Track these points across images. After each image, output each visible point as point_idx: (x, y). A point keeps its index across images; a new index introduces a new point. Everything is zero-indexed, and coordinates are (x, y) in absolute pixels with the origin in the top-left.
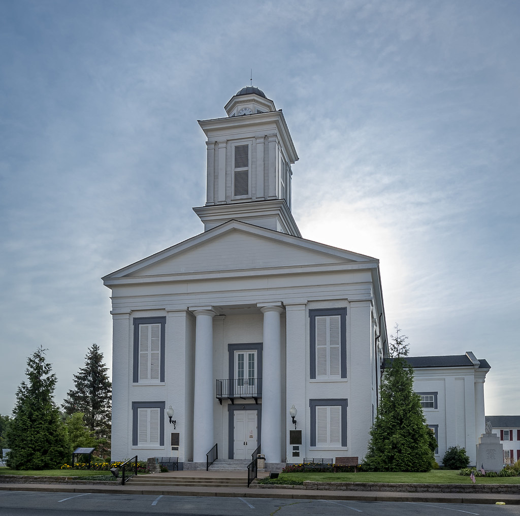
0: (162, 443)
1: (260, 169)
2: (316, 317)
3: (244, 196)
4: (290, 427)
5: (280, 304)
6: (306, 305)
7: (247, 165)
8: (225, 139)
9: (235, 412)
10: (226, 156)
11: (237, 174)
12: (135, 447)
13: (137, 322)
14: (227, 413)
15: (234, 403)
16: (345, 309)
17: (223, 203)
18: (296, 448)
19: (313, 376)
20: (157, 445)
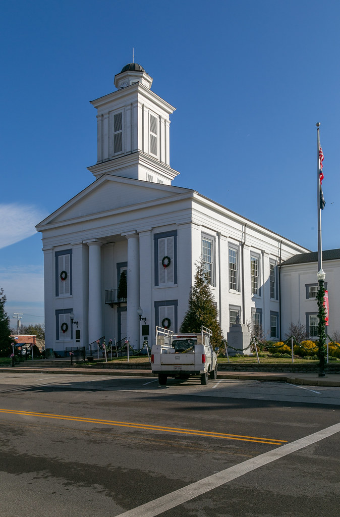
0: (72, 338)
1: (129, 130)
2: (159, 239)
3: (120, 153)
4: (142, 323)
5: (134, 232)
6: (151, 231)
7: (121, 129)
8: (107, 111)
9: (122, 313)
10: (108, 123)
11: (115, 136)
12: (58, 341)
13: (58, 254)
14: (116, 314)
15: (121, 306)
16: (176, 231)
17: (107, 160)
18: (146, 338)
19: (157, 284)
20: (69, 339)
